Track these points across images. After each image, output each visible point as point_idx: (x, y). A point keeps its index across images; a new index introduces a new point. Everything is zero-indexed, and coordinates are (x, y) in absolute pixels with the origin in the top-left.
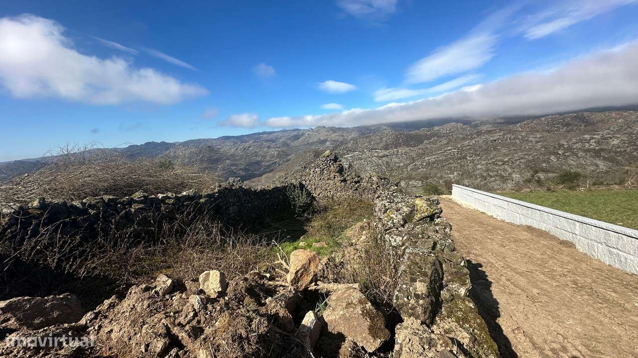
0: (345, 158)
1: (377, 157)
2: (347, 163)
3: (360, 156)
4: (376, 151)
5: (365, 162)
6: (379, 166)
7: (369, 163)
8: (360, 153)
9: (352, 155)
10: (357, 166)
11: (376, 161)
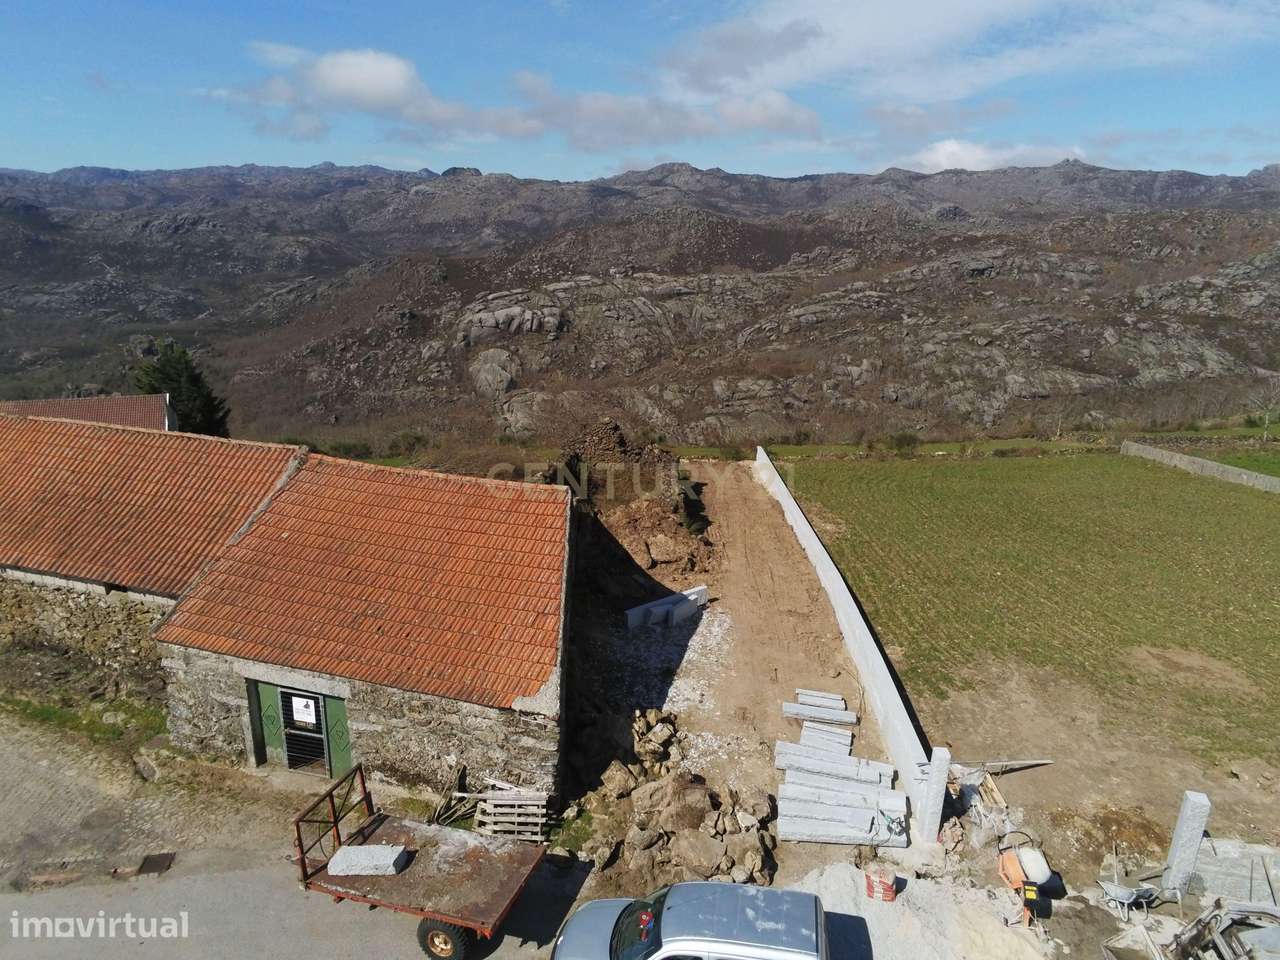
0: (546, 292)
1: (650, 296)
2: (556, 311)
3: (596, 290)
4: (645, 278)
5: (609, 310)
6: (654, 327)
7: (622, 313)
8: (596, 280)
9: (571, 286)
10: (586, 322)
11: (645, 309)
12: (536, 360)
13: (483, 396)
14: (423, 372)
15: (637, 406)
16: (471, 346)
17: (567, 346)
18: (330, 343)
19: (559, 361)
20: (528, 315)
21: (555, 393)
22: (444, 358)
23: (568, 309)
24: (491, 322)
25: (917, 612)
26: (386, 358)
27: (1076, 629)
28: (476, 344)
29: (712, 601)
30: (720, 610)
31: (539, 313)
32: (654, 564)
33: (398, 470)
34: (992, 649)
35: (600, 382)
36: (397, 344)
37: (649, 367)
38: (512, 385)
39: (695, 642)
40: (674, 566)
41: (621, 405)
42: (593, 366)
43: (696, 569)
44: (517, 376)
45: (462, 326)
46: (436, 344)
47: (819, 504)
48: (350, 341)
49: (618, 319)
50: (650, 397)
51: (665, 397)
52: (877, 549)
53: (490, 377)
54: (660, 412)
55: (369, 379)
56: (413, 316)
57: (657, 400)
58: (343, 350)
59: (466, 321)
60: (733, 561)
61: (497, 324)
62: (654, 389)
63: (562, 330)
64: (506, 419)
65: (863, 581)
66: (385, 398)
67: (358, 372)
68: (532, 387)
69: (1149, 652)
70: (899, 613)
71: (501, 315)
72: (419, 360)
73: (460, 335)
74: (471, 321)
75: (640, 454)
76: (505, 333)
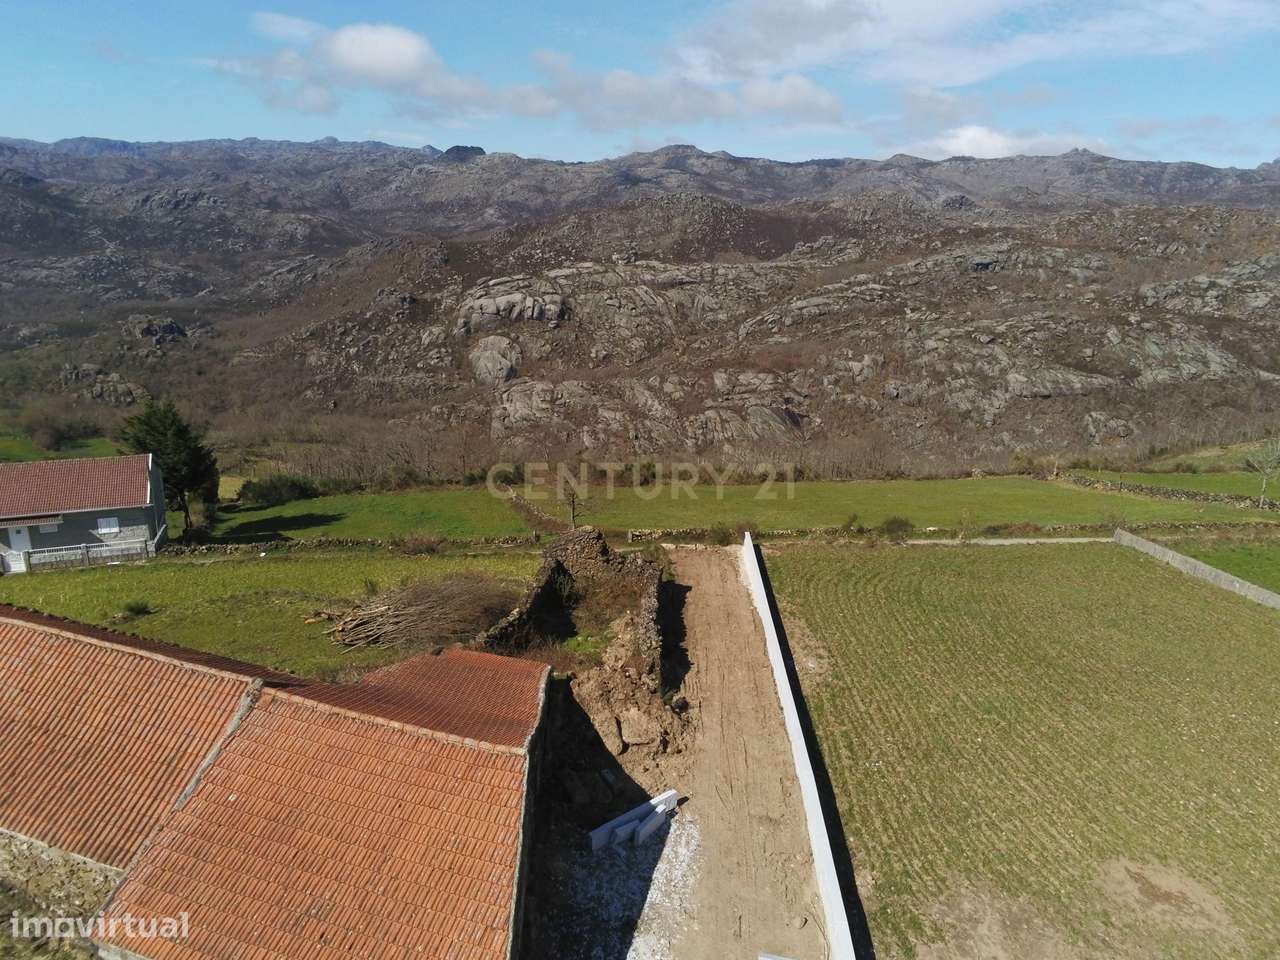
0: (548, 279)
1: (652, 284)
2: (557, 298)
3: (597, 278)
4: (648, 266)
5: (611, 298)
6: (656, 317)
7: (624, 302)
8: (597, 267)
9: (573, 274)
10: (588, 310)
11: (646, 298)
12: (537, 348)
13: (483, 384)
14: (423, 357)
15: (637, 398)
16: (472, 333)
17: (568, 334)
18: (330, 327)
19: (560, 350)
20: (529, 302)
21: (555, 383)
22: (444, 345)
23: (569, 296)
24: (492, 309)
25: (892, 808)
26: (386, 343)
27: (1053, 831)
28: (477, 331)
29: (682, 801)
30: (689, 818)
31: (540, 300)
32: (626, 747)
33: (354, 714)
34: (968, 870)
35: (601, 371)
36: (397, 329)
37: (649, 357)
38: (512, 374)
39: (659, 875)
40: (646, 750)
41: (621, 397)
42: (593, 355)
43: (669, 750)
44: (517, 364)
45: (463, 312)
46: (436, 330)
47: (803, 623)
48: (350, 324)
49: (619, 307)
50: (650, 388)
51: (666, 389)
52: (857, 699)
53: (490, 365)
54: (660, 404)
55: (368, 365)
56: (413, 300)
57: (657, 392)
58: (342, 334)
59: (467, 307)
60: (706, 737)
61: (498, 311)
62: (654, 381)
63: (563, 318)
64: (505, 409)
65: (839, 757)
66: (383, 384)
67: (357, 356)
68: (532, 375)
69: (1126, 869)
70: (873, 811)
71: (502, 301)
72: (420, 344)
73: (461, 321)
74: (472, 307)
75: (622, 563)
76: (506, 320)
